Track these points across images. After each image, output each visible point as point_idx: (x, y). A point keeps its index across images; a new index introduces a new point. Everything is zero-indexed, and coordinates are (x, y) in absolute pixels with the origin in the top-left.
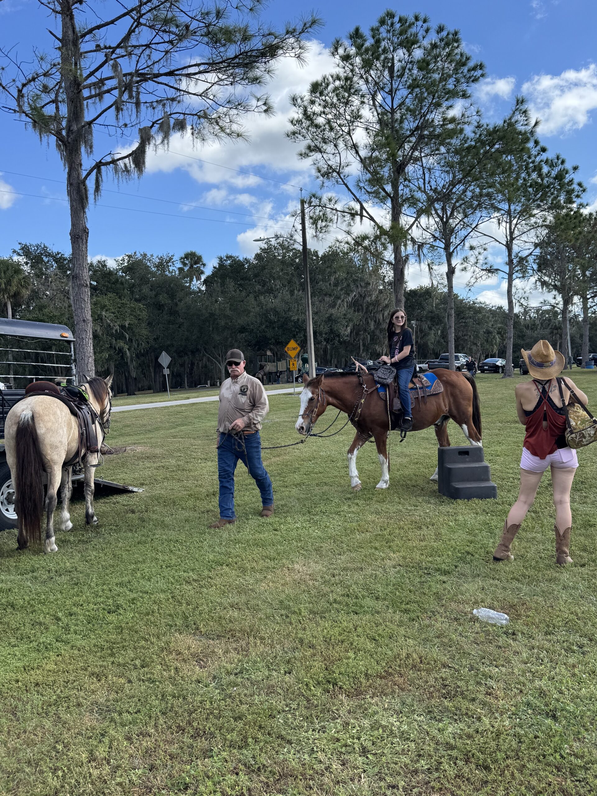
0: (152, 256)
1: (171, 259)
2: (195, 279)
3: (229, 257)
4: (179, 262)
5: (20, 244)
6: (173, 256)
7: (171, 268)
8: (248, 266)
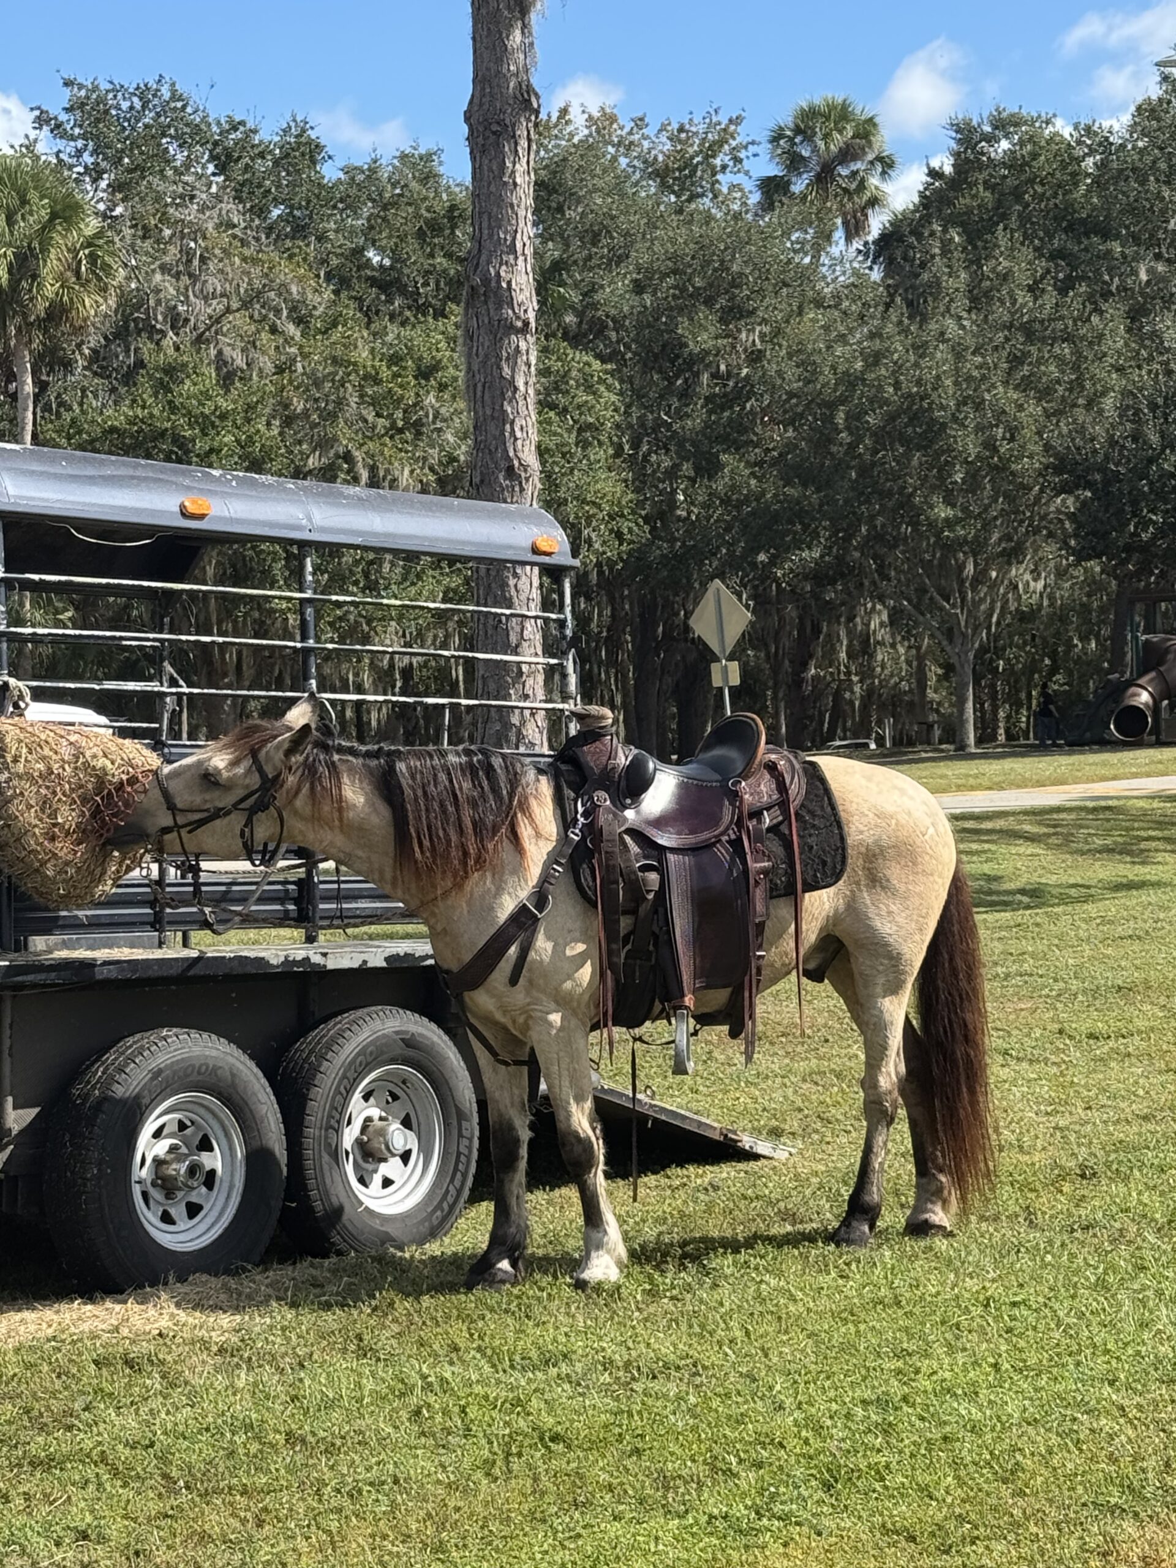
0: (640, 122)
1: (725, 136)
2: (839, 235)
3: (1003, 124)
4: (764, 149)
5: (68, 83)
6: (736, 121)
7: (725, 180)
8: (1102, 166)
